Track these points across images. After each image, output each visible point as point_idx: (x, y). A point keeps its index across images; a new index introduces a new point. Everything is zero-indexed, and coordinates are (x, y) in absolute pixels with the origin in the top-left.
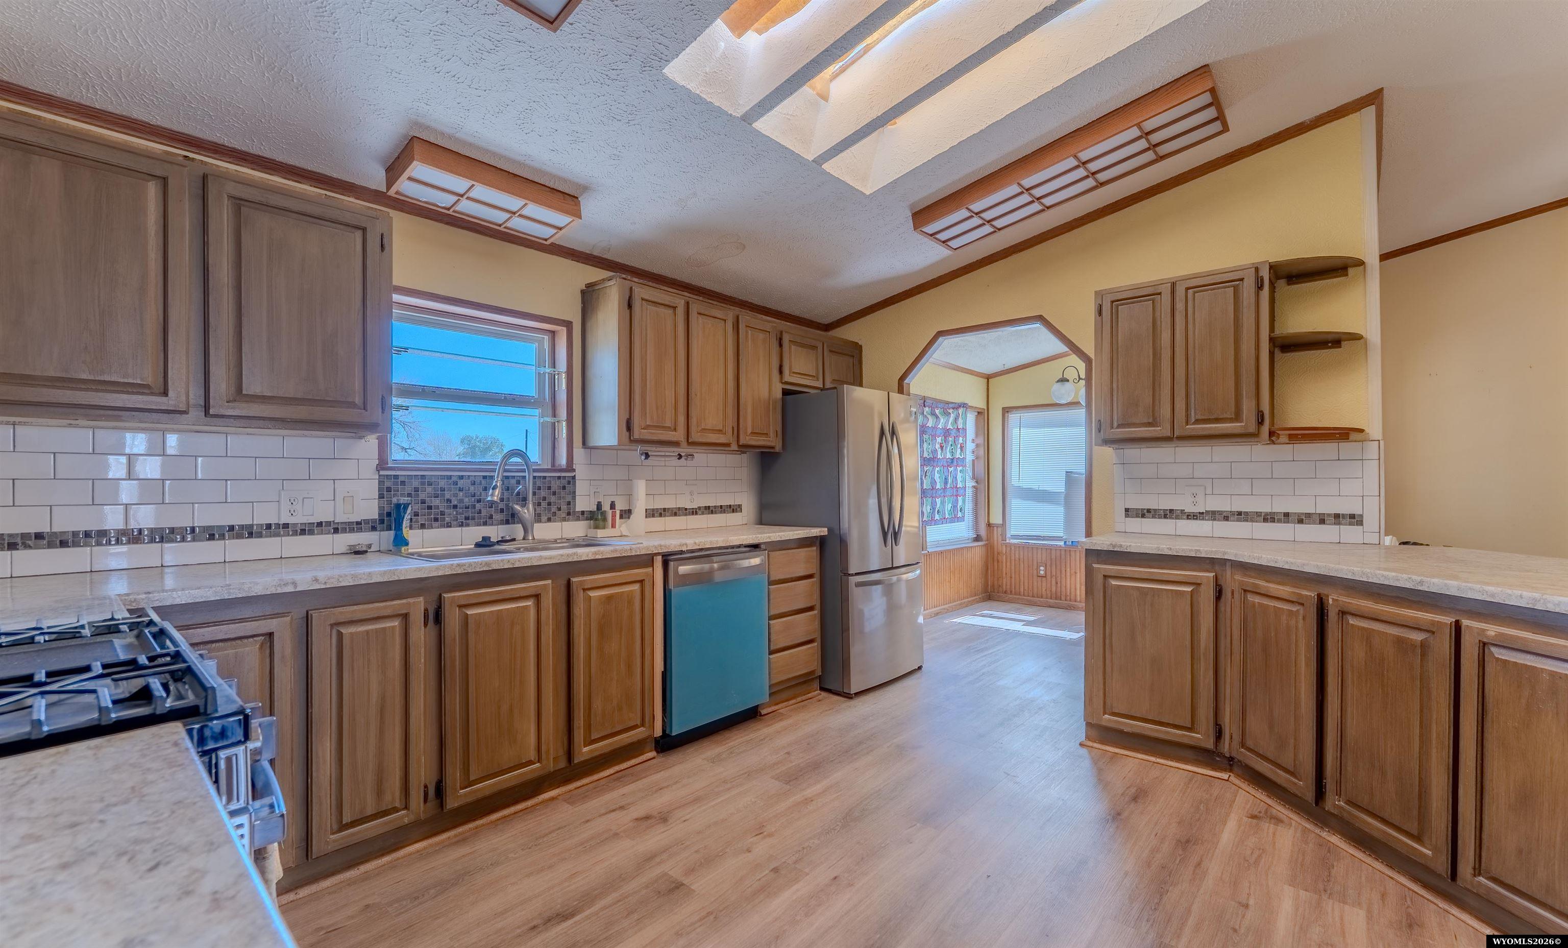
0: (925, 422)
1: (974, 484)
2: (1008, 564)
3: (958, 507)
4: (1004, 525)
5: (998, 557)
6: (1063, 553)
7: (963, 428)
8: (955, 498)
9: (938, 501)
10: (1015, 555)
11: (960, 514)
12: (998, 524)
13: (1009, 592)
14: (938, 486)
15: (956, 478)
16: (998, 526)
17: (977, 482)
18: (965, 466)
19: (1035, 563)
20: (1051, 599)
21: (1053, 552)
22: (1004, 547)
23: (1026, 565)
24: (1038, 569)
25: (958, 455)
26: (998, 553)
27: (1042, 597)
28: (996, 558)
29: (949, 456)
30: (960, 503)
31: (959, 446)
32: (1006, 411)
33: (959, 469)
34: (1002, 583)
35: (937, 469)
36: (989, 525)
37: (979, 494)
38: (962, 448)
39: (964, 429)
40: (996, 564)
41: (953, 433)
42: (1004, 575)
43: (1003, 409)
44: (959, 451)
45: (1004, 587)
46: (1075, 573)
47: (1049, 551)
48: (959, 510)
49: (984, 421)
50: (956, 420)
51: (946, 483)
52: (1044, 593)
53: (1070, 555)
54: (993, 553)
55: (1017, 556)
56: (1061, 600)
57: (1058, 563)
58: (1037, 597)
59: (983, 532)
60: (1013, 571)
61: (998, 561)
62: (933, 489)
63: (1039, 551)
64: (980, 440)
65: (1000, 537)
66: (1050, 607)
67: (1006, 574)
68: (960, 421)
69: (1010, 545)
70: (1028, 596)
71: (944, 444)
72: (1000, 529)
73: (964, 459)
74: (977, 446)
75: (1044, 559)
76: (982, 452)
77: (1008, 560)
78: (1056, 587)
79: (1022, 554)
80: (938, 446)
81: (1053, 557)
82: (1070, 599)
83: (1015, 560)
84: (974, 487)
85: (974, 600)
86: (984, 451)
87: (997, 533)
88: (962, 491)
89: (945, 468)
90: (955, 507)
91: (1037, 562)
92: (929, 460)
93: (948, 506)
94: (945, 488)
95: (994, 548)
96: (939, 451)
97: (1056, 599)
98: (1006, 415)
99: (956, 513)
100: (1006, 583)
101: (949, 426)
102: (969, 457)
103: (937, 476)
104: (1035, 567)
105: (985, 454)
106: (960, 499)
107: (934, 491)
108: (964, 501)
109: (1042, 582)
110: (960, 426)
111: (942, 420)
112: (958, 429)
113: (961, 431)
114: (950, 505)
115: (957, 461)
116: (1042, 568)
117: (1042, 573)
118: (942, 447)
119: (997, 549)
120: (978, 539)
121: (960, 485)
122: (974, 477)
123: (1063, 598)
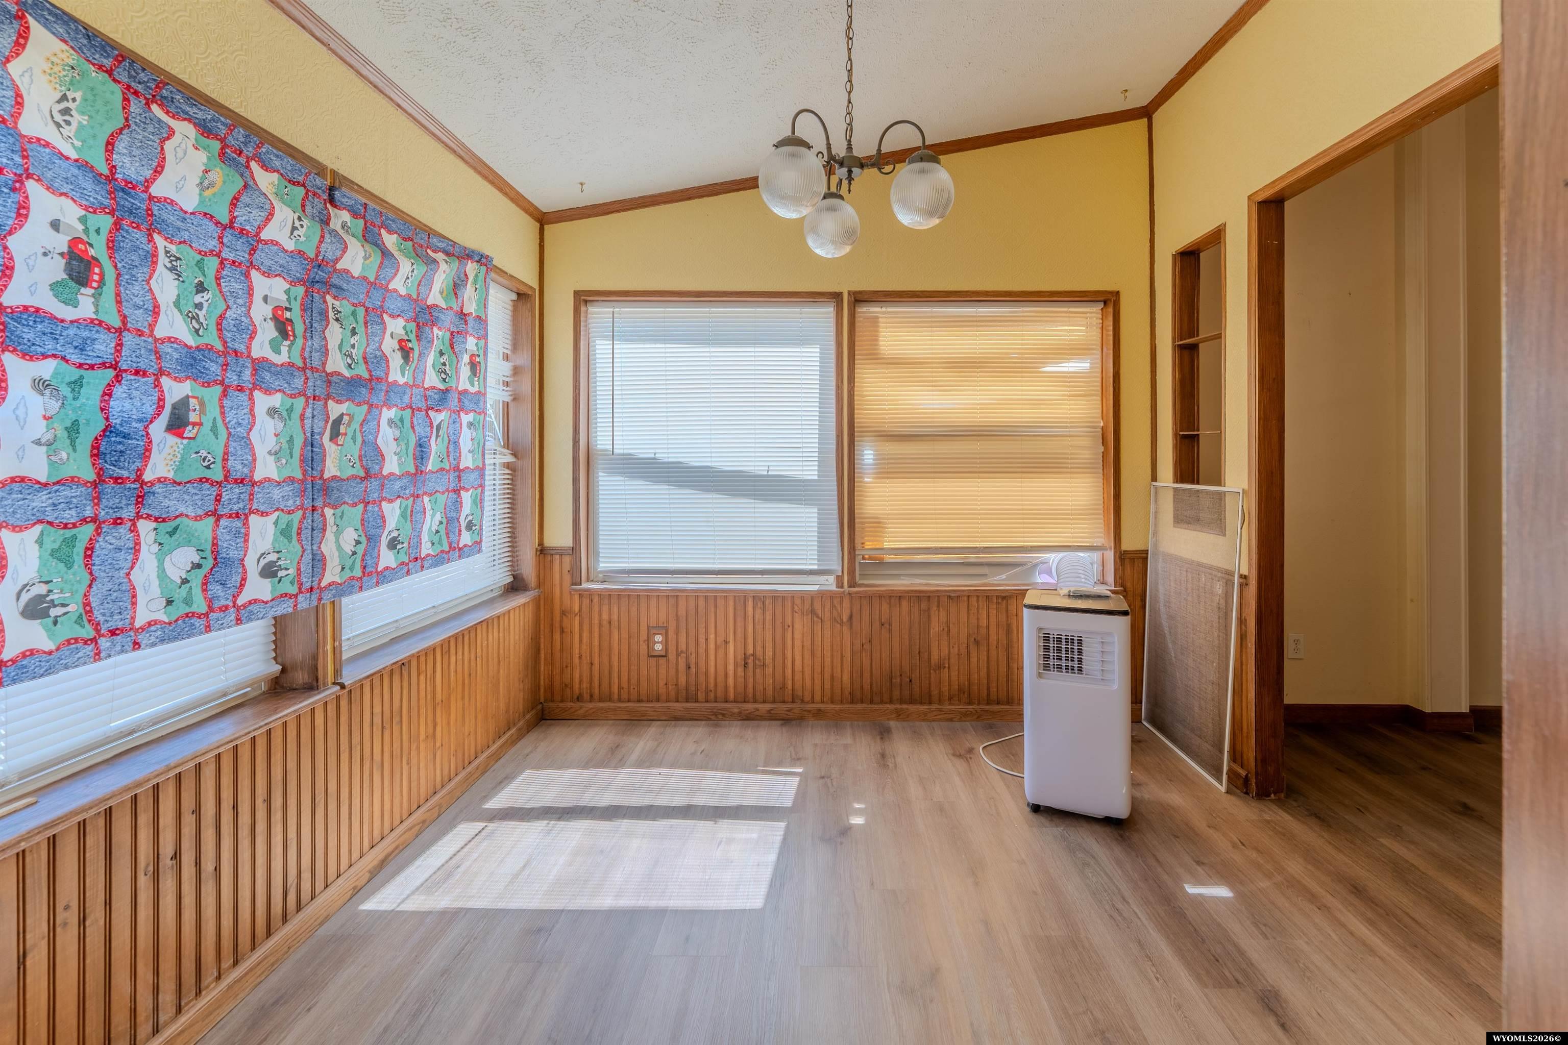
0: (329, 250)
1: (510, 459)
2: (585, 635)
3: (462, 519)
4: (574, 550)
5: (561, 621)
6: (701, 603)
7: (479, 317)
8: (453, 496)
9: (392, 512)
10: (600, 615)
11: (466, 538)
12: (561, 549)
13: (586, 696)
14: (392, 466)
15: (456, 443)
16: (561, 552)
17: (515, 455)
18: (484, 412)
19: (644, 628)
20: (677, 701)
21: (682, 603)
22: (577, 597)
23: (625, 635)
24: (649, 641)
25: (464, 383)
26: (563, 613)
27: (658, 700)
28: (557, 625)
29: (432, 379)
30: (467, 508)
31: (466, 359)
32: (583, 299)
33: (466, 418)
34: (572, 679)
35: (388, 414)
36: (542, 551)
37: (518, 483)
38: (474, 366)
39: (481, 320)
40: (557, 636)
41: (448, 319)
42: (576, 660)
43: (577, 294)
44: (465, 371)
45: (577, 686)
46: (726, 642)
47: (672, 601)
48: (463, 525)
49: (533, 316)
50: (456, 287)
51: (421, 452)
52: (662, 690)
53: (716, 607)
54: (552, 613)
55: (605, 616)
56: (697, 701)
57: (692, 625)
58: (648, 701)
59: (528, 569)
60: (596, 649)
61: (562, 631)
62: (368, 476)
63: (653, 603)
64: (524, 359)
65: (567, 578)
66: (677, 719)
67: (580, 657)
68: (468, 292)
69: (590, 593)
70: (629, 701)
71: (413, 344)
72: (567, 560)
73: (481, 394)
74: (516, 371)
75: (663, 617)
76: (526, 385)
77: (586, 627)
78: (687, 675)
79: (615, 610)
80: (389, 345)
81: (682, 612)
82: (716, 697)
83: (601, 625)
84: (508, 466)
85: (506, 742)
86: (533, 383)
87: (560, 569)
88: (470, 479)
89: (420, 415)
90: (450, 522)
91: (649, 627)
92: (354, 382)
93: (432, 521)
94: (419, 472)
95: (552, 600)
96: (396, 360)
97: (687, 700)
98: (583, 309)
99: (453, 538)
100: (581, 676)
101: (435, 297)
102: (496, 395)
103: (386, 437)
104: (644, 636)
105: (533, 390)
106: (466, 497)
107: (374, 484)
108: (479, 502)
109: (658, 666)
110: (471, 308)
111: (405, 267)
112: (463, 315)
113: (470, 320)
114: (438, 517)
115: (460, 400)
116: (658, 638)
117: (658, 647)
118: (405, 351)
119: (561, 605)
120: (516, 586)
121: (467, 461)
122: (508, 444)
123: (701, 696)
